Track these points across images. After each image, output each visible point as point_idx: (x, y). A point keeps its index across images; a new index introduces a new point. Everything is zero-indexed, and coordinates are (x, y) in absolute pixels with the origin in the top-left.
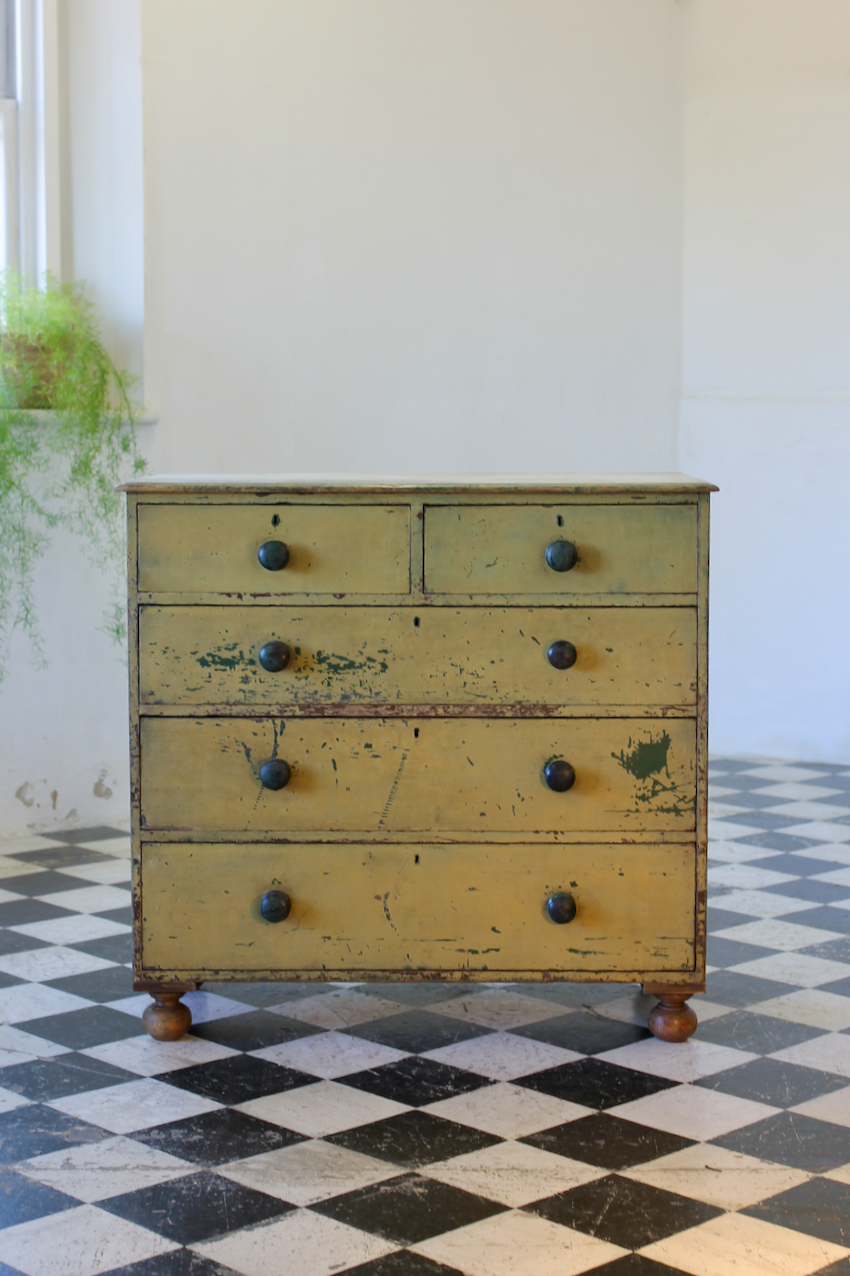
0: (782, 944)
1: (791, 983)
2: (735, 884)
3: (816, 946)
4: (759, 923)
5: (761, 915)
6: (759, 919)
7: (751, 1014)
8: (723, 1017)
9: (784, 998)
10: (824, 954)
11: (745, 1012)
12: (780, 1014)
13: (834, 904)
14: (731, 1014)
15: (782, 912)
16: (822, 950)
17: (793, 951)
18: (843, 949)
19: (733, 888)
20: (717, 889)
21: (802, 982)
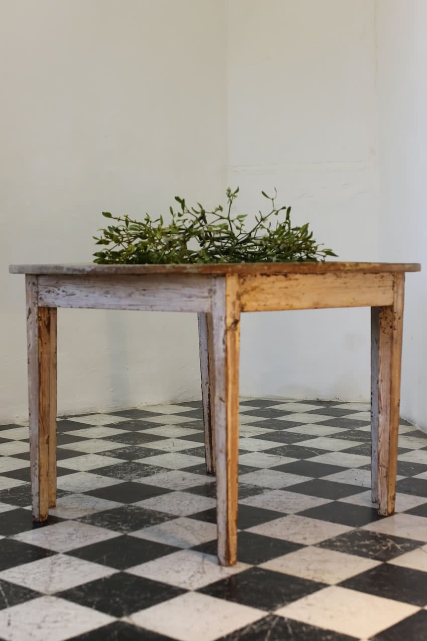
0: (305, 539)
1: (317, 580)
2: (266, 485)
3: (334, 539)
4: (285, 518)
5: (287, 512)
6: (284, 515)
7: (282, 618)
8: (255, 623)
9: (312, 598)
10: (341, 547)
11: (276, 616)
12: (309, 618)
13: (341, 500)
14: (263, 619)
15: (302, 508)
16: (338, 544)
17: (315, 545)
18: (356, 542)
19: (264, 488)
20: (252, 489)
21: (326, 579)
